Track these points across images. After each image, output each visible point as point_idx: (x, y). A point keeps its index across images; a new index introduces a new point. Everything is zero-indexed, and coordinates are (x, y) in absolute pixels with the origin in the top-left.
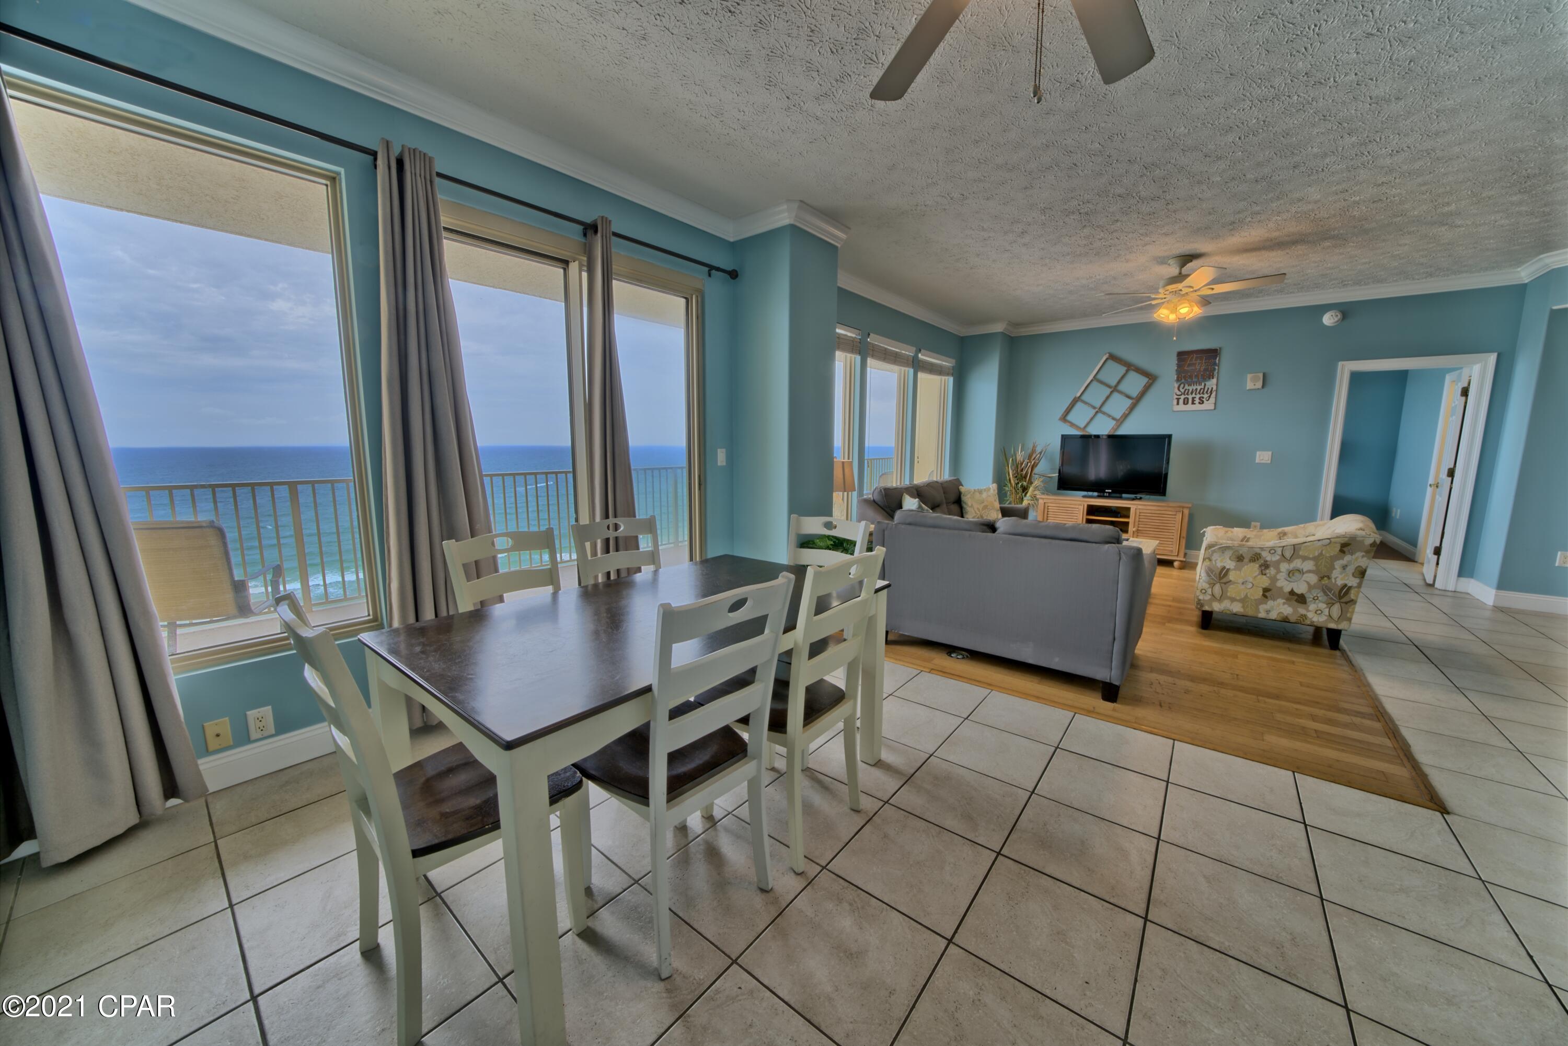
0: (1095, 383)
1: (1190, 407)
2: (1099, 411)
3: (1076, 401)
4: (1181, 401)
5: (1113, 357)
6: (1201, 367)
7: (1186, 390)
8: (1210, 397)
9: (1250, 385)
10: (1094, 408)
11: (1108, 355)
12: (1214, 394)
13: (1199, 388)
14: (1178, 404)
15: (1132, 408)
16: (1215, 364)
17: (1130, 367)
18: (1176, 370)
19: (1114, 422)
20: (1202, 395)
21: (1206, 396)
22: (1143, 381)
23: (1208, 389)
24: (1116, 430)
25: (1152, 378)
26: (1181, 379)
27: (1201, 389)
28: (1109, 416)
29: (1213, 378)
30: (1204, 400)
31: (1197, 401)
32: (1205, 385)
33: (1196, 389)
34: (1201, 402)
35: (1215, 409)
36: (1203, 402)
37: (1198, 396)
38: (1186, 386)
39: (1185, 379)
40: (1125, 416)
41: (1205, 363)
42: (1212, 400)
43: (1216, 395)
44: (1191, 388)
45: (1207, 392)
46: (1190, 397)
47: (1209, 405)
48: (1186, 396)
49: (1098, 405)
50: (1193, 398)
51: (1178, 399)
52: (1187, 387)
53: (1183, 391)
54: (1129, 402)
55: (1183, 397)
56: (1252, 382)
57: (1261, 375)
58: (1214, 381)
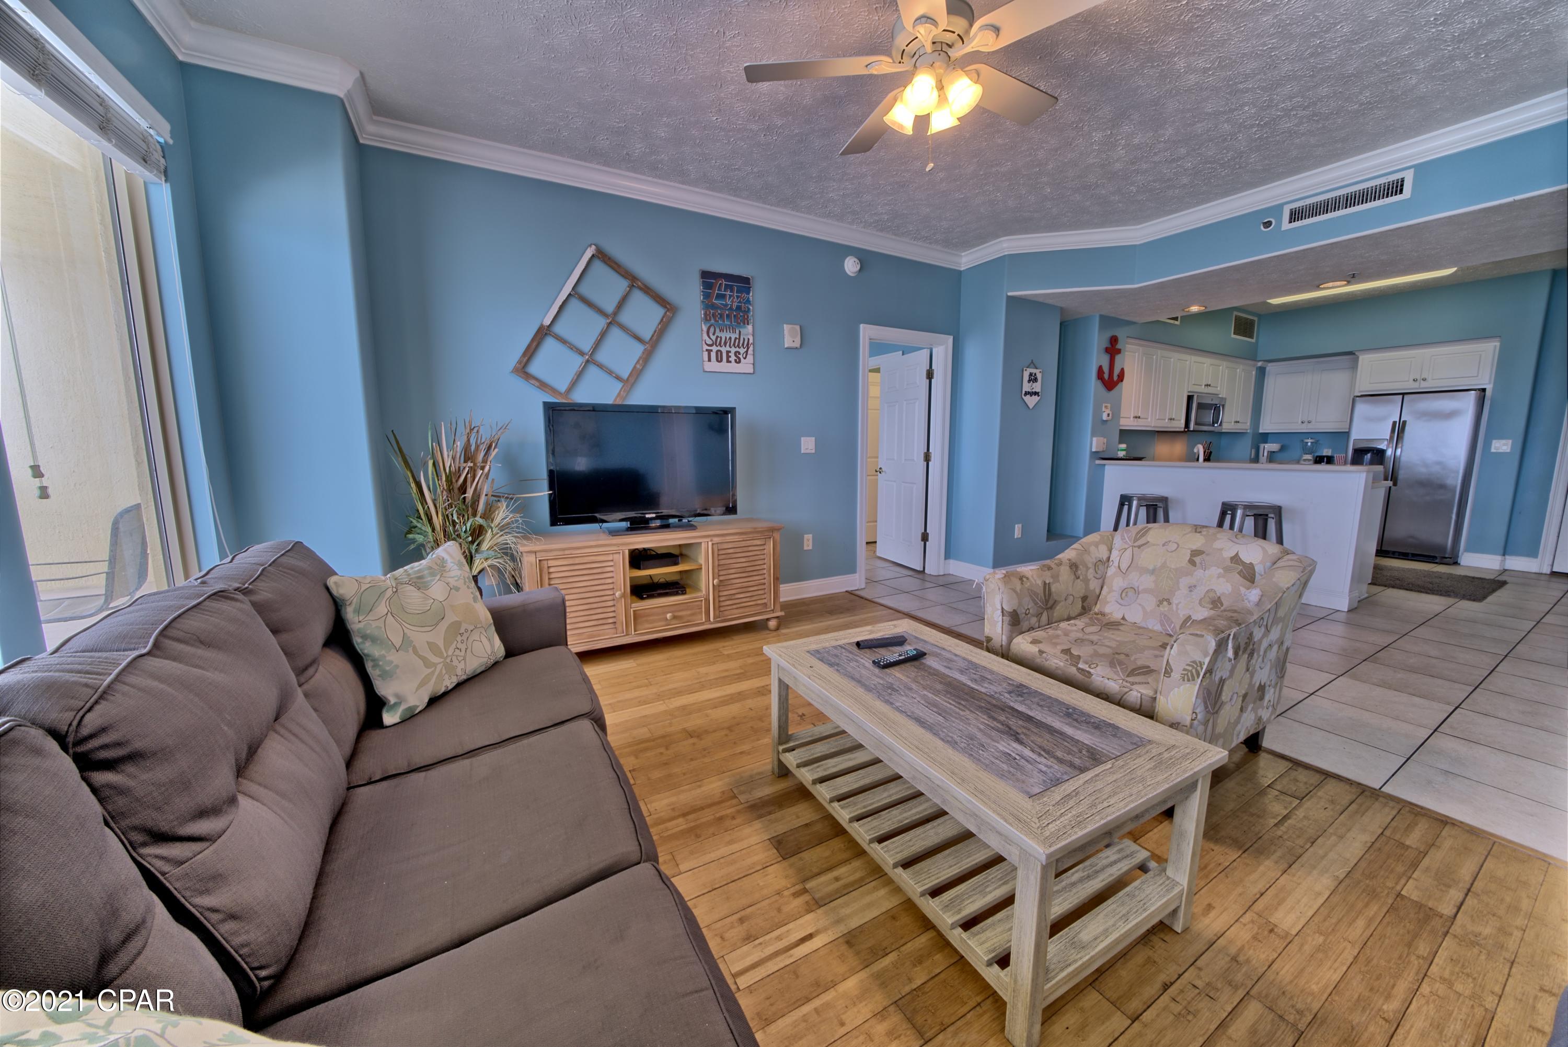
0: (575, 304)
1: (724, 367)
2: (591, 361)
3: (543, 333)
4: (713, 355)
5: (601, 255)
6: (732, 302)
7: (717, 337)
8: (747, 352)
9: (788, 343)
10: (582, 353)
11: (593, 247)
12: (751, 348)
13: (733, 336)
14: (709, 360)
15: (646, 358)
16: (748, 301)
17: (634, 281)
18: (703, 302)
19: (619, 385)
20: (737, 349)
21: (742, 351)
22: (658, 312)
23: (744, 339)
24: (625, 398)
25: (669, 307)
26: (710, 320)
27: (736, 339)
28: (610, 372)
29: (748, 324)
30: (741, 356)
31: (733, 358)
32: (740, 332)
33: (730, 338)
34: (738, 361)
35: (754, 373)
36: (739, 362)
37: (733, 350)
38: (718, 330)
39: (716, 321)
40: (637, 373)
41: (738, 297)
42: (750, 358)
43: (753, 351)
44: (724, 335)
45: (743, 345)
46: (724, 350)
47: (746, 366)
48: (719, 348)
49: (586, 346)
50: (728, 352)
51: (709, 351)
52: (718, 333)
53: (714, 338)
54: (638, 350)
55: (714, 348)
56: (790, 337)
57: (798, 328)
58: (750, 327)
